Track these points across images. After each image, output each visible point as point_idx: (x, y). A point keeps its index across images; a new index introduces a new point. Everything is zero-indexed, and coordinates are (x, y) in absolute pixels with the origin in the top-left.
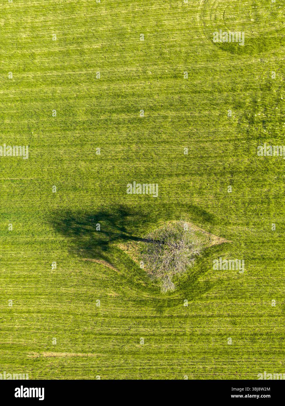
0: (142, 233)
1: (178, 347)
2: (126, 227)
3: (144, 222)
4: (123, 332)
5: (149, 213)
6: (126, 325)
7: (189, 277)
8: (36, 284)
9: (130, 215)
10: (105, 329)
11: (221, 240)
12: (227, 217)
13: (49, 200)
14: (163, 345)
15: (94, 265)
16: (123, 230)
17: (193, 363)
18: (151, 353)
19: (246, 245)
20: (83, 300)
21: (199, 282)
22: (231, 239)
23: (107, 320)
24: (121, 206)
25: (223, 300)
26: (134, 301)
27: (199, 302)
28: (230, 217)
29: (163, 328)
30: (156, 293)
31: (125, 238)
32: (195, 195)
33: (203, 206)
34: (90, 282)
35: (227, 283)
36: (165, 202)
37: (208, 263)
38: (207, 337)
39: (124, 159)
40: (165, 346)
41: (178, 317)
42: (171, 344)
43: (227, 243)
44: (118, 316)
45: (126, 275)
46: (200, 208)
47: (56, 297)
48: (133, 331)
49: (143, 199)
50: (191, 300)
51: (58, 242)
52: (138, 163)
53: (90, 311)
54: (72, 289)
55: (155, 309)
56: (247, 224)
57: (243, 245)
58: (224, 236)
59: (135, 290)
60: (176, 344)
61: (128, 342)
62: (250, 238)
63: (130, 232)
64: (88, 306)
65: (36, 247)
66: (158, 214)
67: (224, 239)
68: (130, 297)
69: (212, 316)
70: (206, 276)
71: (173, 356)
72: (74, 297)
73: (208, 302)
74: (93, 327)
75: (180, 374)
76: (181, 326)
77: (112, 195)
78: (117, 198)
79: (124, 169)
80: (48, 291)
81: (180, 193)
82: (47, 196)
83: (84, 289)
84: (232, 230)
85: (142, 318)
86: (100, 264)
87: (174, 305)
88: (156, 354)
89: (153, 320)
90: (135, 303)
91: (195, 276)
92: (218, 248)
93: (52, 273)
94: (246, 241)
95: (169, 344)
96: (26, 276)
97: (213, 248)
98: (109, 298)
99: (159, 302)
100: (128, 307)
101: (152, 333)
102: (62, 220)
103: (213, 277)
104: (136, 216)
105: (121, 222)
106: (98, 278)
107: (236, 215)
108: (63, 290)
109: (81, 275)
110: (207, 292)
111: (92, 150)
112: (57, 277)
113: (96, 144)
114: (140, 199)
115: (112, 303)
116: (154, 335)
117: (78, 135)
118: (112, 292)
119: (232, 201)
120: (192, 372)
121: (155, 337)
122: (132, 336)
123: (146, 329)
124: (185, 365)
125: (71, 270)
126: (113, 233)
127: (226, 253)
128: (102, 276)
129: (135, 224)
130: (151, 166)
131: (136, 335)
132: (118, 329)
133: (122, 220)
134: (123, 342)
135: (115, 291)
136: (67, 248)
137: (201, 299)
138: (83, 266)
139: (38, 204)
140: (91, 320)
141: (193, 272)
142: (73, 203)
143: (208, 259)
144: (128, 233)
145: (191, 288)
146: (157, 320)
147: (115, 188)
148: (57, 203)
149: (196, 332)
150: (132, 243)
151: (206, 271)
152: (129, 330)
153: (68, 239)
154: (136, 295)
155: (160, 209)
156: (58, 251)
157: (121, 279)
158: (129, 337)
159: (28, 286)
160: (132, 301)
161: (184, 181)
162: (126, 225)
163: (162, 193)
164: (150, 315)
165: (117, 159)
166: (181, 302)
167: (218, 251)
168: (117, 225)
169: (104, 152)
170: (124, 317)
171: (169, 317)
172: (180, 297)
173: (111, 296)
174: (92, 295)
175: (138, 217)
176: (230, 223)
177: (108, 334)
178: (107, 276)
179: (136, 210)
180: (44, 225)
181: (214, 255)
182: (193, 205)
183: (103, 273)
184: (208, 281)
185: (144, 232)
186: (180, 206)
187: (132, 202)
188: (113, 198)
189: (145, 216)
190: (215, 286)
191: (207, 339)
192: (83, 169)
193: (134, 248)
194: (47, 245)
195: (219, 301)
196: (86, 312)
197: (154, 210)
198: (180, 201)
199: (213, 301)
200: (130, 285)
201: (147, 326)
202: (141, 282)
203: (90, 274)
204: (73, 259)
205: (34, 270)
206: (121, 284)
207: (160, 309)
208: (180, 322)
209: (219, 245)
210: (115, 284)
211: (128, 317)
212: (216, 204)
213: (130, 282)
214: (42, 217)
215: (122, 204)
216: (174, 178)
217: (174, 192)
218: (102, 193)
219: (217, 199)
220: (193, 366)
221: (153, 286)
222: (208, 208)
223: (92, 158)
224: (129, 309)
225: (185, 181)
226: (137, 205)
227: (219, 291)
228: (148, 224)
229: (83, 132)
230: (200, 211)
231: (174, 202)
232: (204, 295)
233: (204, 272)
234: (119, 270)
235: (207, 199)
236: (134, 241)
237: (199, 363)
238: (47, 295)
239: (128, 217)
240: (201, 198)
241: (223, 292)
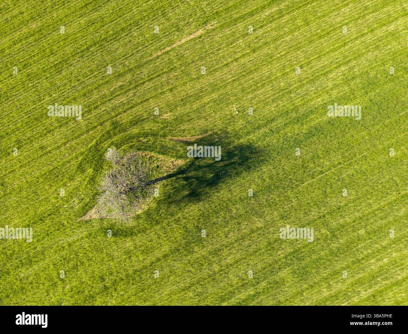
0: (167, 185)
1: (83, 101)
2: (185, 182)
3: (169, 197)
4: (139, 88)
5: (169, 207)
6: (140, 96)
7: (102, 168)
8: (243, 88)
9: (186, 197)
10: (157, 82)
11: (88, 217)
12: (92, 242)
13: (274, 172)
14: (97, 96)
15: (198, 133)
16: (186, 179)
17: (63, 94)
18: (104, 84)
19: (63, 225)
20: (191, 96)
21: (91, 168)
22: (79, 223)
23: (160, 91)
24: (199, 200)
25: (61, 163)
26: (142, 120)
27: (82, 150)
28: (89, 243)
29: (104, 111)
30: (126, 137)
31: (181, 171)
32: (132, 248)
33: (120, 241)
34: (193, 116)
35: (65, 180)
36: (158, 227)
37: (90, 190)
38: (61, 123)
39: (220, 250)
40: (95, 96)
41: (96, 127)
42: (90, 100)
43: (81, 217)
44: (151, 99)
45: (163, 139)
46: (122, 237)
47: (218, 86)
48: (131, 94)
49: (181, 218)
50: (90, 148)
51: (244, 136)
52: (203, 253)
53: (179, 90)
54: (206, 101)
55: (120, 123)
56: (70, 245)
57: (65, 223)
58: (87, 222)
59: (146, 130)
60: (85, 103)
61: (130, 82)
62: (61, 233)
63: (178, 180)
64: (183, 93)
65: (263, 120)
66: (159, 211)
67: (86, 219)
68: (148, 122)
69: (65, 144)
70: (87, 177)
71: (83, 91)
72: (201, 94)
73: (74, 154)
74: (169, 78)
75: (69, 80)
76: (88, 121)
77: (213, 206)
78: (207, 206)
79: (215, 240)
80: (229, 87)
81: (148, 243)
82: (278, 174)
83: (195, 107)
84: (82, 232)
85: (128, 109)
86: (192, 136)
87: (103, 136)
88: (99, 86)
89: (117, 112)
90: (142, 118)
91: (97, 171)
92: (87, 207)
93: (234, 105)
94: (64, 228)
95: (92, 99)
96: (257, 90)
97: (92, 205)
98: (167, 110)
99: (119, 131)
100: (146, 111)
101: (112, 101)
102: (251, 158)
103: (80, 179)
104: (180, 198)
105: (192, 185)
106: (187, 123)
107: (84, 248)
108: (215, 96)
109: (205, 118)
110: (79, 162)
111: (258, 244)
112: (227, 104)
113: (256, 252)
114: (184, 217)
115: (163, 108)
116: (109, 100)
117: (280, 252)
118: (168, 117)
119: (94, 259)
120: (60, 87)
121: (107, 99)
122: (129, 89)
123: (119, 102)
124: (69, 89)
125: (217, 117)
126: (195, 170)
127: (77, 207)
128: (185, 126)
129: (177, 190)
130: (189, 257)
131: (126, 92)
132: (145, 89)
133: (192, 187)
134: (134, 80)
135: (165, 120)
136: (232, 135)
137: (82, 153)
138: (207, 126)
139: (283, 163)
140: (174, 83)
141: (100, 174)
142: (248, 181)
143: (92, 193)
144: (180, 178)
145: (96, 159)
146: (113, 114)
147: (215, 215)
148: (265, 172)
149: (73, 122)
150: (172, 171)
151: (89, 181)
152: (135, 93)
153: (236, 144)
154: (143, 126)
155: (160, 217)
156: (239, 128)
157: (164, 133)
158: (131, 86)
159: (250, 82)
160: (145, 119)
161: (150, 257)
162: (186, 185)
163: (165, 234)
164: (122, 115)
165: (226, 247)
166: (99, 141)
167: (86, 205)
168: (194, 180)
169: (243, 248)
170: (145, 101)
171: (104, 122)
172: (102, 145)
173: (167, 113)
174: (185, 106)
175: (178, 198)
176: (86, 237)
177: (152, 79)
178: (179, 129)
179: (183, 204)
180: (266, 145)
181: (88, 200)
182: (129, 238)
183: (185, 130)
184: (82, 173)
185: (165, 187)
186: (141, 230)
187: (191, 210)
188: (211, 205)
189: (170, 203)
190: (74, 171)
191: (60, 122)
192: (256, 219)
193: (168, 167)
194: (252, 128)
195: (65, 160)
196: (183, 88)
197: (165, 213)
198: (144, 234)
199: (70, 157)
200: (154, 132)
201: (120, 104)
202: (146, 140)
203: (197, 123)
204: (220, 128)
205: (252, 99)
206: (162, 129)
207: (115, 125)
208: (91, 123)
209: (87, 211)
210: (169, 126)
211: (141, 102)
212: (109, 249)
213: (155, 135)
214: (272, 152)
215: (200, 203)
216: (160, 255)
217: (154, 241)
218: (224, 204)
219: (109, 255)
220: (61, 92)
221: (132, 142)
222: (114, 242)
223: (253, 235)
224: (144, 111)
225: (148, 258)
226: (184, 209)
227: (69, 169)
228: (165, 196)
229: (276, 258)
230: (121, 235)
231: (149, 231)
232: (80, 159)
233: (91, 179)
234: (171, 140)
235: (119, 250)
236: (170, 173)
237: (57, 97)
238: (227, 84)
239: (187, 193)
240: (125, 248)
241: (65, 170)
